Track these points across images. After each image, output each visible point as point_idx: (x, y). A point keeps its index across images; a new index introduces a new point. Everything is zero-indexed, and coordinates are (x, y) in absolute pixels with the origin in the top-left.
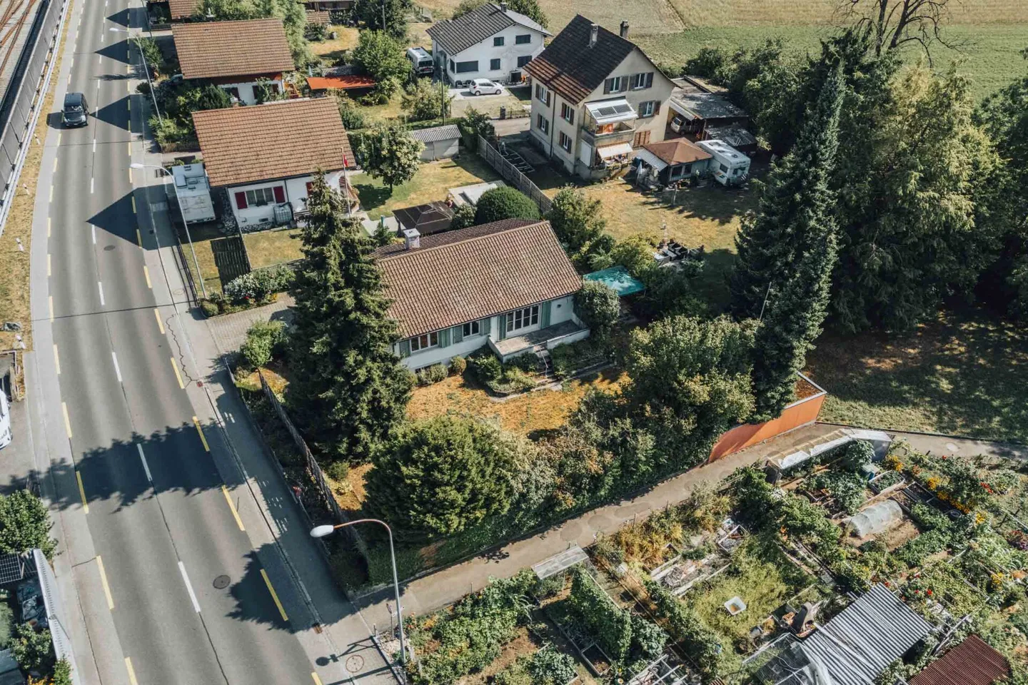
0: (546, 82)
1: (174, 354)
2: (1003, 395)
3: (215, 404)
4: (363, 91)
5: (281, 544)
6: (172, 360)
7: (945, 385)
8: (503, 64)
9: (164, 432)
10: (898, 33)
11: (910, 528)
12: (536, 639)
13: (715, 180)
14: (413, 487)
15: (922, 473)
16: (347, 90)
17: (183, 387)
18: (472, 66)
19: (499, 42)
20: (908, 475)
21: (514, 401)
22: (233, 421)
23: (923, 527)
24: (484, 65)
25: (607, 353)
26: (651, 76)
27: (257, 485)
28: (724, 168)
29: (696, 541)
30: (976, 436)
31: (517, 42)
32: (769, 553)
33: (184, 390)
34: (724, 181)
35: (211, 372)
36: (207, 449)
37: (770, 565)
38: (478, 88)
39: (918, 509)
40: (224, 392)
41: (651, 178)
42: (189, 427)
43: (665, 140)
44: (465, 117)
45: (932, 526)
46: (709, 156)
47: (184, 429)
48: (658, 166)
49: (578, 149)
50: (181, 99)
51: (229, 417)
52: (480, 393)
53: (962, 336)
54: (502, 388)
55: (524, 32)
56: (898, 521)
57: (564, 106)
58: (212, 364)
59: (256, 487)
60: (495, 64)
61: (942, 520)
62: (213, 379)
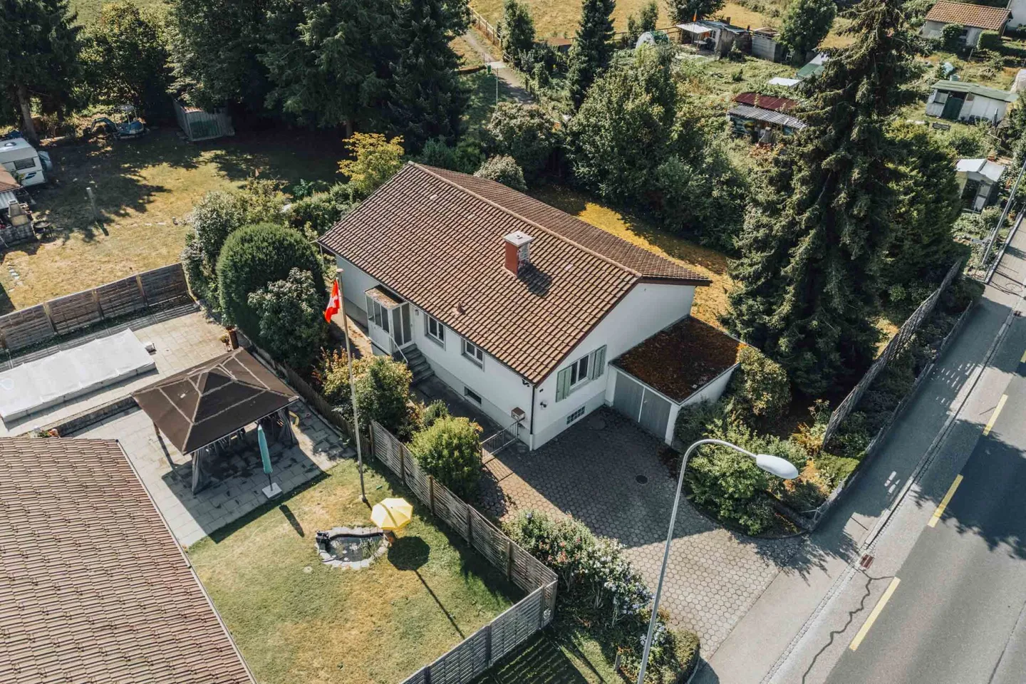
1: (841, 651)
3: (886, 513)
5: (985, 359)
6: (855, 645)
9: (1004, 548)
17: (896, 581)
22: (894, 474)
27: (951, 406)
33: (899, 575)
35: (832, 562)
36: (959, 478)
40: (855, 515)
42: (960, 522)
47: (970, 526)
51: (893, 482)
58: (815, 570)
59: (955, 405)
62: (842, 548)
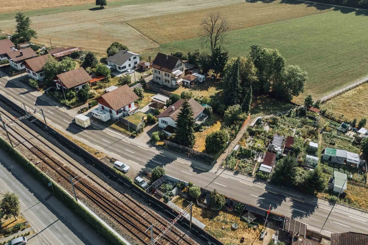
0: (160, 69)
2: (270, 107)
3: (157, 150)
4: (104, 79)
5: (193, 163)
6: (138, 146)
7: (262, 108)
8: (131, 65)
9: (154, 158)
10: (215, 42)
11: (271, 129)
12: (240, 159)
13: (200, 82)
14: (219, 141)
15: (268, 121)
16: (101, 80)
18: (125, 67)
19: (130, 60)
20: (266, 122)
21: (205, 131)
23: (273, 128)
24: (127, 66)
25: (213, 119)
26: (181, 63)
27: (180, 158)
28: (201, 79)
29: (248, 140)
30: (271, 114)
31: (134, 59)
32: (258, 138)
34: (201, 82)
36: (165, 157)
37: (259, 139)
38: (129, 72)
39: (271, 125)
40: (156, 148)
41: (188, 84)
42: (157, 155)
43: (185, 76)
44: (138, 80)
45: (274, 127)
46: (196, 77)
48: (189, 82)
49: (171, 82)
50: (68, 94)
51: (162, 151)
52: (198, 132)
53: (258, 99)
54: (202, 130)
55: (134, 56)
56: (269, 128)
57: (165, 74)
58: (147, 145)
60: (130, 65)
61: (275, 126)
62: (151, 147)
